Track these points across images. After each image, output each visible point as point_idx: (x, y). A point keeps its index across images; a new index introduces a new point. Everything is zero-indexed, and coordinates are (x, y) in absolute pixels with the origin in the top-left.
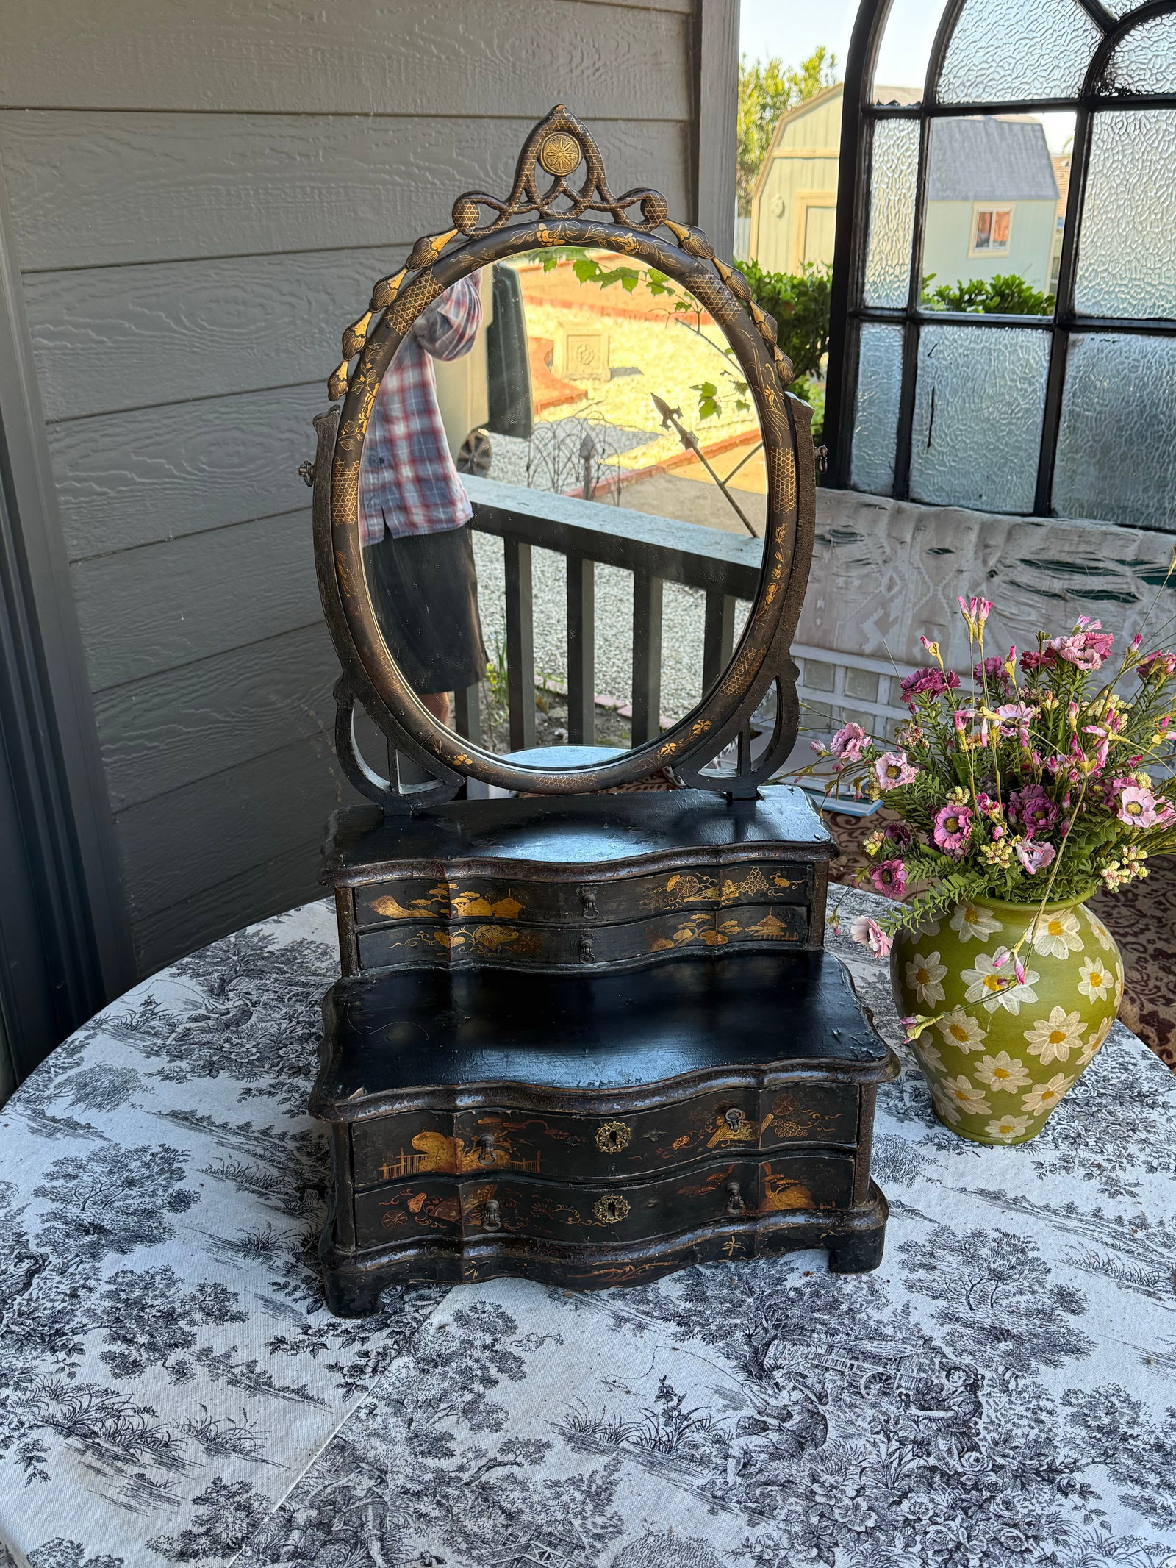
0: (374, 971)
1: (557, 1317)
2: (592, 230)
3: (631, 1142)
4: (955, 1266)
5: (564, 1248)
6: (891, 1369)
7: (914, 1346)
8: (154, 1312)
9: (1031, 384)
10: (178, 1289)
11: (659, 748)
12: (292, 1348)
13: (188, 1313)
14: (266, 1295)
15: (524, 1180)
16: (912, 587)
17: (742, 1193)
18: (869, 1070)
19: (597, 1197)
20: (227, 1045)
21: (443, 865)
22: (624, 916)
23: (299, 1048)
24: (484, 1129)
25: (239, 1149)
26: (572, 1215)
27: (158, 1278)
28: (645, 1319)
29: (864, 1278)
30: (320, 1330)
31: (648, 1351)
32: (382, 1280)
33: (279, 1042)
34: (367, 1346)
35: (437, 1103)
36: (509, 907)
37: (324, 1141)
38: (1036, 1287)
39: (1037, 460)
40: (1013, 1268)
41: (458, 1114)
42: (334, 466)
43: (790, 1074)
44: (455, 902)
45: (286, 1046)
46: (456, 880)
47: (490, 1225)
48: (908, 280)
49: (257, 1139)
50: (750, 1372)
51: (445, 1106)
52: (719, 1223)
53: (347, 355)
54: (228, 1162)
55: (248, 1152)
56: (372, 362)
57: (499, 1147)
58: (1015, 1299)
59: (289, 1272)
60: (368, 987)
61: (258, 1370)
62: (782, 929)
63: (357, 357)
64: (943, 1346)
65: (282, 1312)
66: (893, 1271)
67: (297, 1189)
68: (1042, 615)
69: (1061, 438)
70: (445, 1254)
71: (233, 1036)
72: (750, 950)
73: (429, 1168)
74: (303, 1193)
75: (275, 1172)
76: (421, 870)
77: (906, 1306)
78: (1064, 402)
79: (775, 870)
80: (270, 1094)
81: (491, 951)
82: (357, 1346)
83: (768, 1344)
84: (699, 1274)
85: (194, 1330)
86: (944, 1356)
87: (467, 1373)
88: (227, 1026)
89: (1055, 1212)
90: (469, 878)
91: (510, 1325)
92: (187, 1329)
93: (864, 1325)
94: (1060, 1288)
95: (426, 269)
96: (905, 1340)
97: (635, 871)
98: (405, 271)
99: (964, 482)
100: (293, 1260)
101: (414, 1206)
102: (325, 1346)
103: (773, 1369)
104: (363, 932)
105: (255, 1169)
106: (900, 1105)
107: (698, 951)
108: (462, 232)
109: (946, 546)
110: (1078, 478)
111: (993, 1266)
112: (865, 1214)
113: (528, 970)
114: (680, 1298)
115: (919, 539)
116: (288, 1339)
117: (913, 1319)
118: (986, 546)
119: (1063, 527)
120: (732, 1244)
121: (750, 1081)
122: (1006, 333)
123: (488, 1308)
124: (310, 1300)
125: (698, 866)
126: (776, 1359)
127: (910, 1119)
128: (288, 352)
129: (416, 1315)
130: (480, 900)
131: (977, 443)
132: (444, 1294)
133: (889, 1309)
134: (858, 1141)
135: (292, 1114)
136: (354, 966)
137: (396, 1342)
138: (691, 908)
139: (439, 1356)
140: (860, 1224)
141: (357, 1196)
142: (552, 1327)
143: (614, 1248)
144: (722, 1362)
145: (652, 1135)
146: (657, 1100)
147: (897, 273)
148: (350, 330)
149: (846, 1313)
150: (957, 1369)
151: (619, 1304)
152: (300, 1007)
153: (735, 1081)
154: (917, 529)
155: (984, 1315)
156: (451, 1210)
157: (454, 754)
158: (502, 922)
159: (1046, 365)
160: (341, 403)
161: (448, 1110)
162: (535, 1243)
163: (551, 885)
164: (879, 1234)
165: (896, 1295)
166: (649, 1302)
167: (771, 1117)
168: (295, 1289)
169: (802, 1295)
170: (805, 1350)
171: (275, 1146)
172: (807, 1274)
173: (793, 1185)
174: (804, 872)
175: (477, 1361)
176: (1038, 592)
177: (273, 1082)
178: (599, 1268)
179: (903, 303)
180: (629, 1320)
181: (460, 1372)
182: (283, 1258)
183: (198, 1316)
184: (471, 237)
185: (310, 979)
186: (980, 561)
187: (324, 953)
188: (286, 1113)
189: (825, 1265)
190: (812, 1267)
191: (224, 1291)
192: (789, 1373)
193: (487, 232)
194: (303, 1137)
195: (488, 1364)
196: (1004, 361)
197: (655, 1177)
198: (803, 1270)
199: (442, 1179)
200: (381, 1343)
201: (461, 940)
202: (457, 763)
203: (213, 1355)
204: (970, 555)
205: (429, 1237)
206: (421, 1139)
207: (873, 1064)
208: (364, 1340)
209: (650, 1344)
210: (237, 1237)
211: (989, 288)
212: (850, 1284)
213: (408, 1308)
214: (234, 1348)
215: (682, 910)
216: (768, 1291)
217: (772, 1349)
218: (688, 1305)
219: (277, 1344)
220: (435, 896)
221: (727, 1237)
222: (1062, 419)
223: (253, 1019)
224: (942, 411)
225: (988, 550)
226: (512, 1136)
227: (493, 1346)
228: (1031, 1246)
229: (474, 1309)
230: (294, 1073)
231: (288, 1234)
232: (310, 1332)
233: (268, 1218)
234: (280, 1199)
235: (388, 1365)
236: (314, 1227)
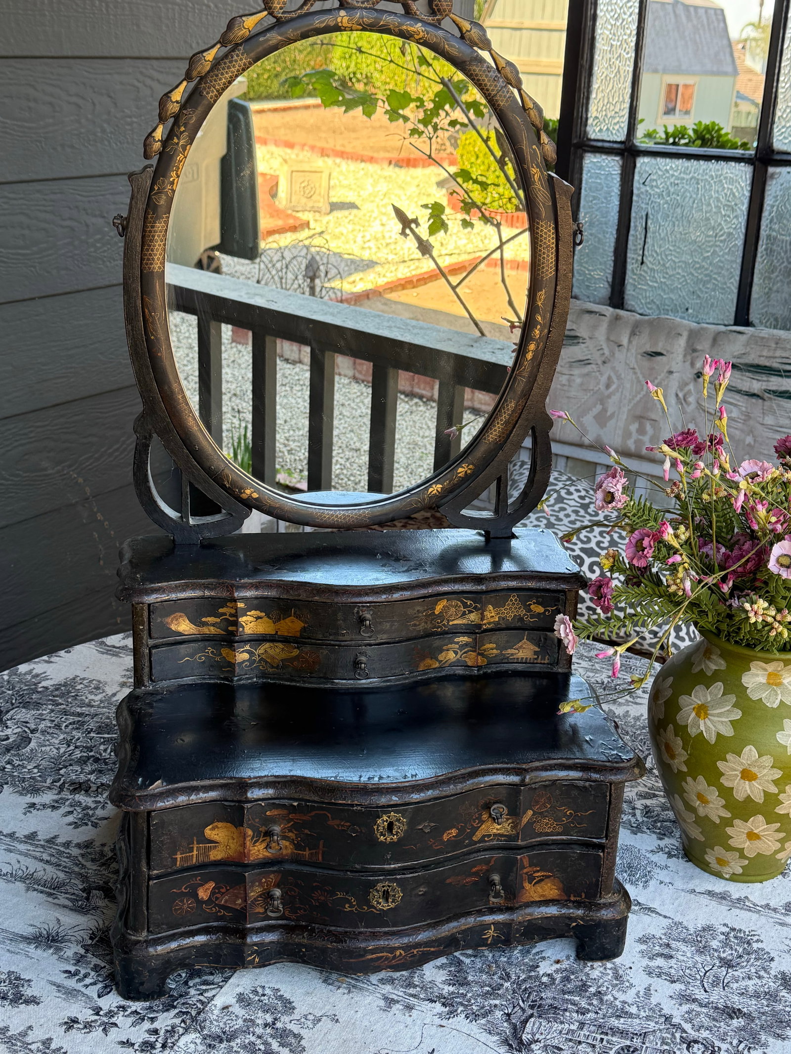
0: (165, 684)
1: (331, 1000)
2: (386, 19)
3: (406, 831)
4: (689, 955)
5: (341, 933)
6: (637, 1042)
7: (657, 1023)
9: (733, 210)
11: (427, 489)
12: (85, 1027)
14: (58, 981)
15: (306, 869)
16: (628, 386)
17: (503, 882)
18: (619, 770)
19: (373, 885)
20: (8, 766)
21: (232, 586)
22: (395, 636)
23: (79, 769)
24: (272, 820)
25: (26, 855)
26: (349, 902)
28: (414, 1000)
29: (609, 965)
30: (110, 1011)
31: (417, 1028)
32: (169, 965)
33: (58, 764)
34: (156, 1025)
35: (229, 794)
36: (292, 625)
37: (106, 849)
38: (762, 973)
39: (738, 278)
40: (740, 957)
41: (249, 805)
42: (145, 218)
43: (549, 773)
44: (242, 620)
45: (66, 767)
46: (243, 599)
47: (272, 911)
48: (627, 116)
49: (43, 846)
50: (510, 1046)
51: (237, 798)
52: (480, 913)
53: (162, 119)
54: (16, 866)
55: (36, 858)
56: (185, 125)
57: (285, 838)
58: (743, 984)
59: (79, 961)
60: (159, 697)
61: (53, 1046)
62: (536, 653)
63: (172, 120)
64: (682, 1023)
65: (75, 996)
66: (634, 960)
67: (84, 890)
68: (742, 412)
69: (759, 259)
70: (231, 940)
71: (14, 759)
72: (506, 671)
73: (219, 857)
74: (89, 893)
75: (62, 875)
76: (212, 589)
77: (648, 989)
78: (763, 227)
79: (530, 598)
80: (54, 808)
81: (273, 667)
82: (147, 1025)
83: (526, 1021)
84: (460, 962)
86: (684, 1031)
88: (8, 750)
89: (775, 910)
90: (256, 598)
91: (288, 1006)
93: (611, 1005)
94: (783, 973)
95: (237, 45)
96: (648, 1018)
97: (407, 594)
98: (219, 46)
99: (672, 296)
100: (82, 951)
101: (203, 894)
102: (116, 1025)
103: (531, 1043)
104: (156, 646)
105: (42, 873)
106: (633, 820)
107: (459, 671)
108: (271, 14)
109: (659, 350)
110: (773, 295)
111: (723, 955)
112: (611, 905)
113: (307, 685)
114: (444, 982)
115: (634, 343)
116: (81, 1018)
117: (654, 1000)
118: (694, 351)
119: (761, 335)
120: (491, 932)
121: (514, 779)
122: (713, 165)
123: (267, 991)
124: (100, 985)
125: (463, 592)
126: (533, 1034)
127: (643, 832)
128: (72, 147)
129: (201, 998)
130: (266, 619)
131: (685, 262)
132: (226, 980)
133: (632, 993)
134: (606, 837)
135: (76, 825)
136: (146, 679)
137: (183, 1021)
138: (456, 631)
139: (224, 1033)
140: (606, 914)
141: (151, 883)
142: (327, 1007)
143: (386, 933)
144: (484, 1037)
145: (425, 826)
146: (430, 793)
147: (617, 110)
148: (167, 95)
149: (594, 995)
150: (696, 1042)
151: (387, 989)
152: (77, 734)
153: (501, 778)
154: (633, 334)
155: (717, 996)
156: (237, 898)
157: (241, 489)
158: (285, 640)
159: (747, 194)
160: (154, 161)
161: (239, 801)
162: (313, 930)
163: (331, 605)
164: (621, 924)
165: (639, 980)
166: (415, 986)
167: (530, 813)
168: (86, 976)
169: (554, 980)
170: (560, 1027)
171: (60, 853)
172: (558, 962)
173: (548, 877)
174: (558, 600)
175: (259, 1037)
176: (739, 392)
177: (56, 797)
178: (373, 952)
179: (621, 137)
180: (398, 1002)
182: (72, 950)
184: (278, 20)
185: (85, 710)
186: (688, 364)
187: (97, 688)
188: (70, 824)
189: (573, 955)
190: (562, 956)
191: (18, 978)
192: (546, 1046)
193: (294, 15)
194: (88, 845)
195: (270, 1040)
196: (710, 190)
197: (425, 867)
198: (554, 958)
199: (230, 869)
200: (170, 1022)
201: (246, 656)
202: (244, 496)
203: (10, 1033)
204: (681, 357)
205: (215, 924)
206: (213, 829)
207: (622, 765)
208: (152, 1020)
209: (419, 1022)
210: (29, 931)
211: (691, 133)
212: (596, 970)
213: (192, 992)
214: (30, 1028)
215: (447, 633)
216: (523, 977)
217: (529, 1026)
218: (451, 989)
219: (71, 1023)
220: (225, 614)
221: (487, 926)
222: (760, 243)
223: (33, 744)
224: (654, 233)
225: (695, 354)
226: (296, 827)
227: (274, 1024)
228: (755, 938)
229: (255, 992)
230: (75, 789)
231: (76, 929)
232: (101, 1013)
233: (57, 915)
234: (67, 898)
235: (177, 1041)
236: (101, 923)
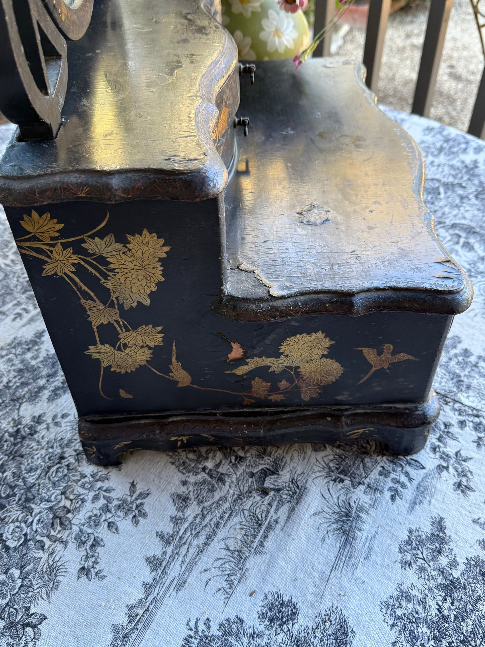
8: (447, 604)
10: (413, 586)
13: (442, 571)
25: (193, 563)
27: (399, 612)
49: (176, 547)
54: (214, 572)
55: (200, 552)
59: (376, 490)
65: (426, 488)
75: (236, 520)
80: (94, 545)
82: (455, 429)
85: (461, 560)
87: (463, 365)
92: (462, 567)
100: (361, 487)
102: (457, 454)
105: (229, 541)
116: (456, 480)
124: (408, 468)
168: (396, 481)
171: (194, 526)
175: (450, 359)
181: (463, 368)
183: (443, 561)
188: (136, 522)
191: (409, 542)
194: (182, 500)
200: (451, 412)
208: (447, 425)
219: (463, 488)
230: (61, 524)
231: (327, 496)
232: (445, 464)
233: (307, 516)
234: (277, 510)
235: (469, 407)
236: (318, 474)
